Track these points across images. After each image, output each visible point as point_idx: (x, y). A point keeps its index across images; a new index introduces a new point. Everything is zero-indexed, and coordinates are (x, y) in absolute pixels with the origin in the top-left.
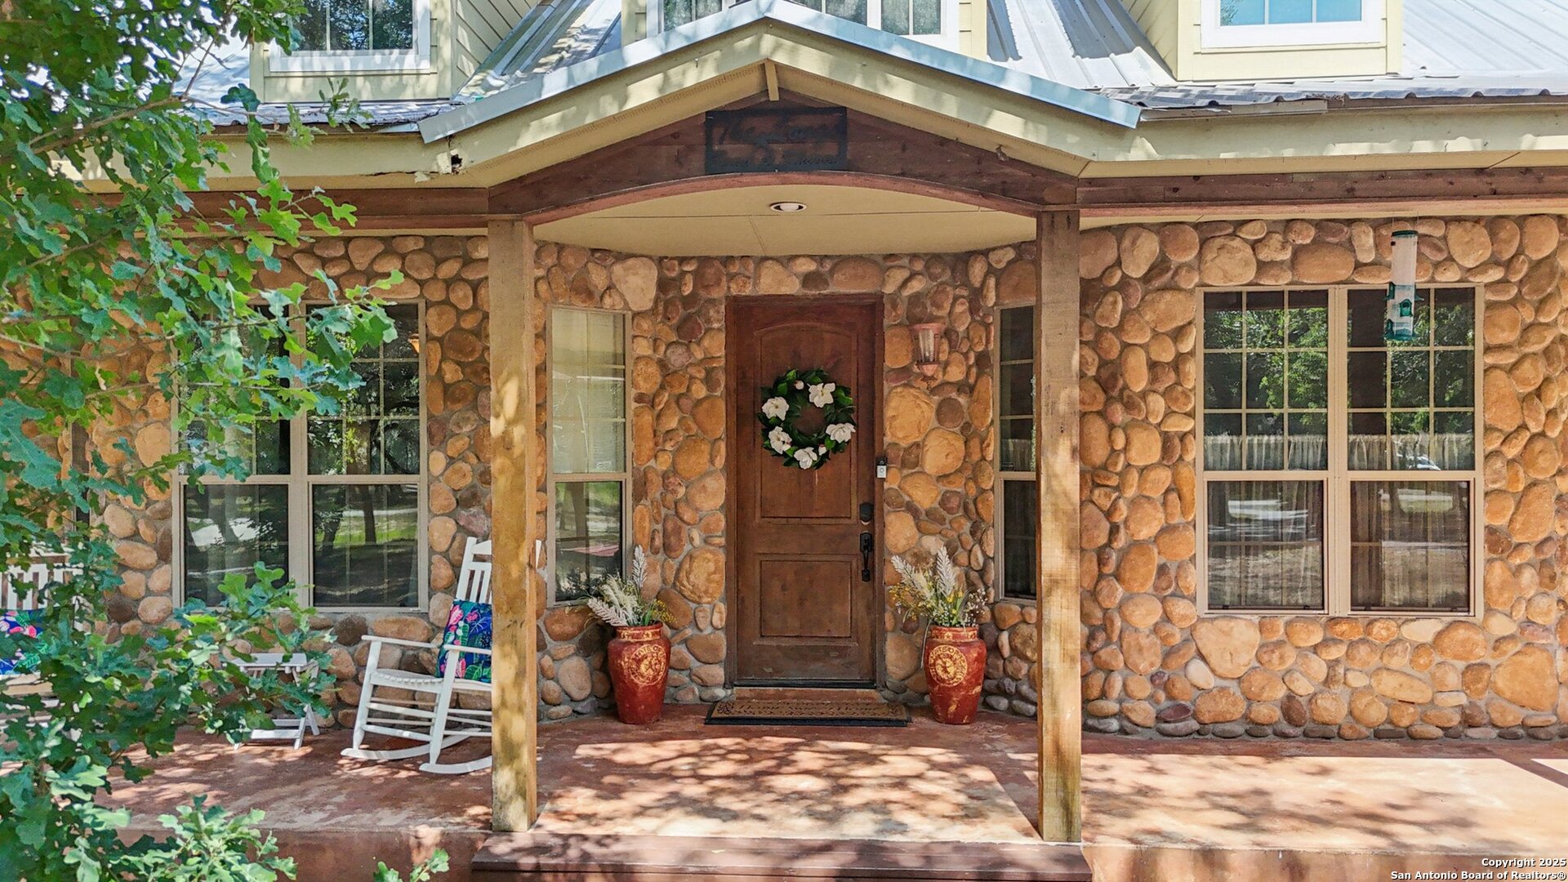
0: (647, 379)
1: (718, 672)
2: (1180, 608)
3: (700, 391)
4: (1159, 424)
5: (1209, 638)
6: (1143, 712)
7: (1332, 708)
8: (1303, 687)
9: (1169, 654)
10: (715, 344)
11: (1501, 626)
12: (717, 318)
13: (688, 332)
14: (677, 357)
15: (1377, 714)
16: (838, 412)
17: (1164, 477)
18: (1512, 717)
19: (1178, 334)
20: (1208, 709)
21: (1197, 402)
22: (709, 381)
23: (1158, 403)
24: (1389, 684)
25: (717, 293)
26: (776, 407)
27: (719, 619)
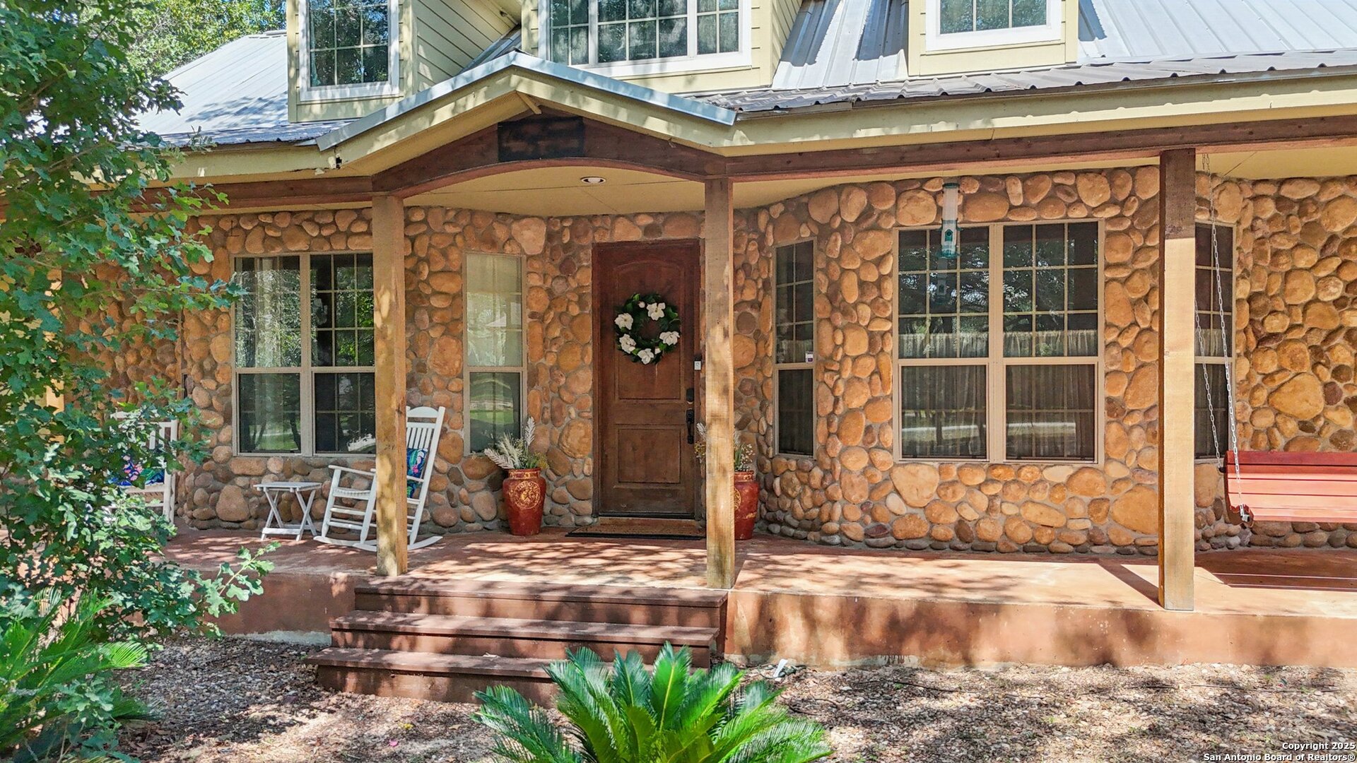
0: (539, 302)
1: (588, 506)
2: (881, 456)
3: (575, 310)
4: (867, 326)
5: (902, 477)
6: (856, 531)
7: (991, 530)
8: (970, 514)
9: (874, 488)
10: (585, 277)
11: (1116, 471)
12: (586, 258)
13: (567, 269)
14: (559, 287)
15: (1024, 534)
16: (668, 323)
17: (869, 363)
18: (1125, 538)
19: (879, 262)
20: (901, 529)
21: (893, 310)
22: (581, 303)
23: (865, 311)
24: (1032, 513)
25: (586, 241)
26: (625, 321)
27: (588, 467)
